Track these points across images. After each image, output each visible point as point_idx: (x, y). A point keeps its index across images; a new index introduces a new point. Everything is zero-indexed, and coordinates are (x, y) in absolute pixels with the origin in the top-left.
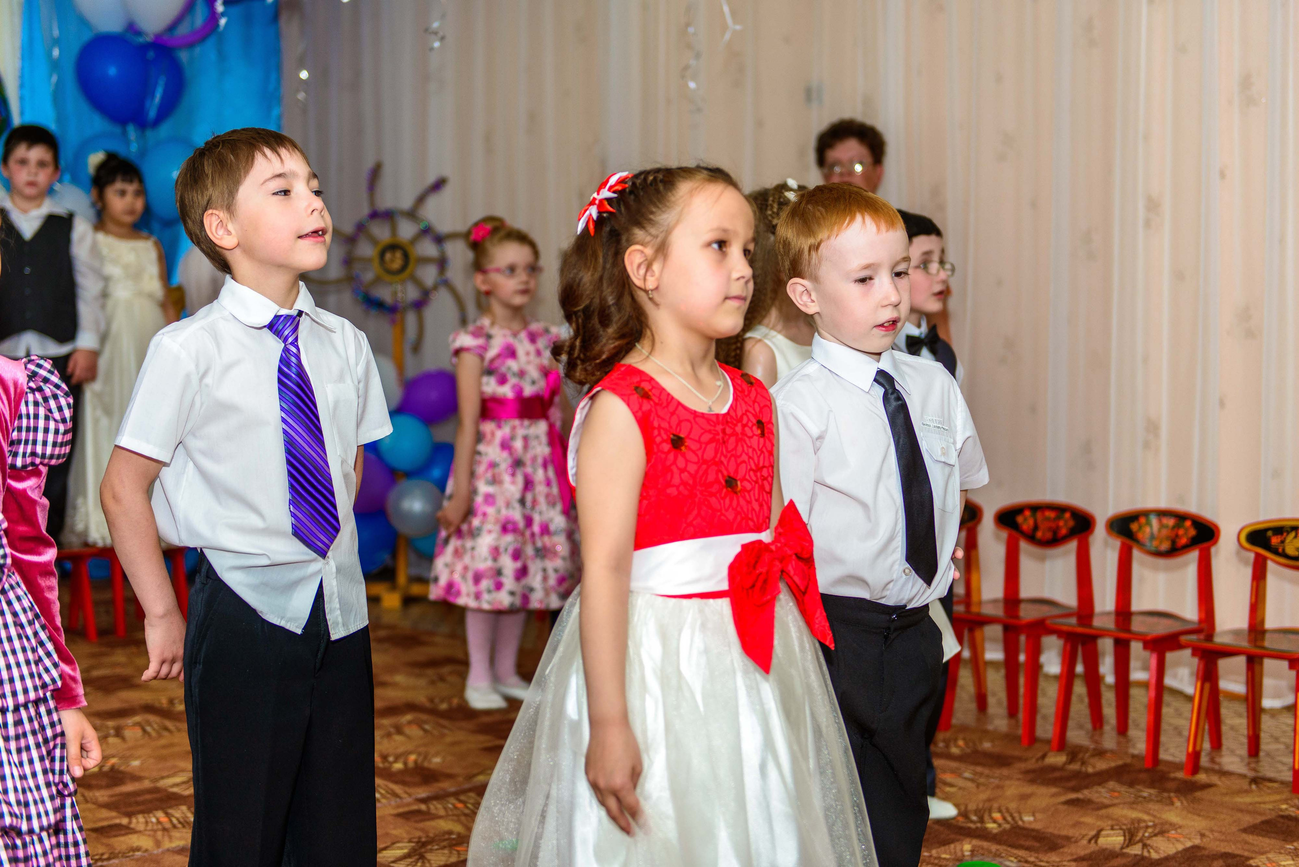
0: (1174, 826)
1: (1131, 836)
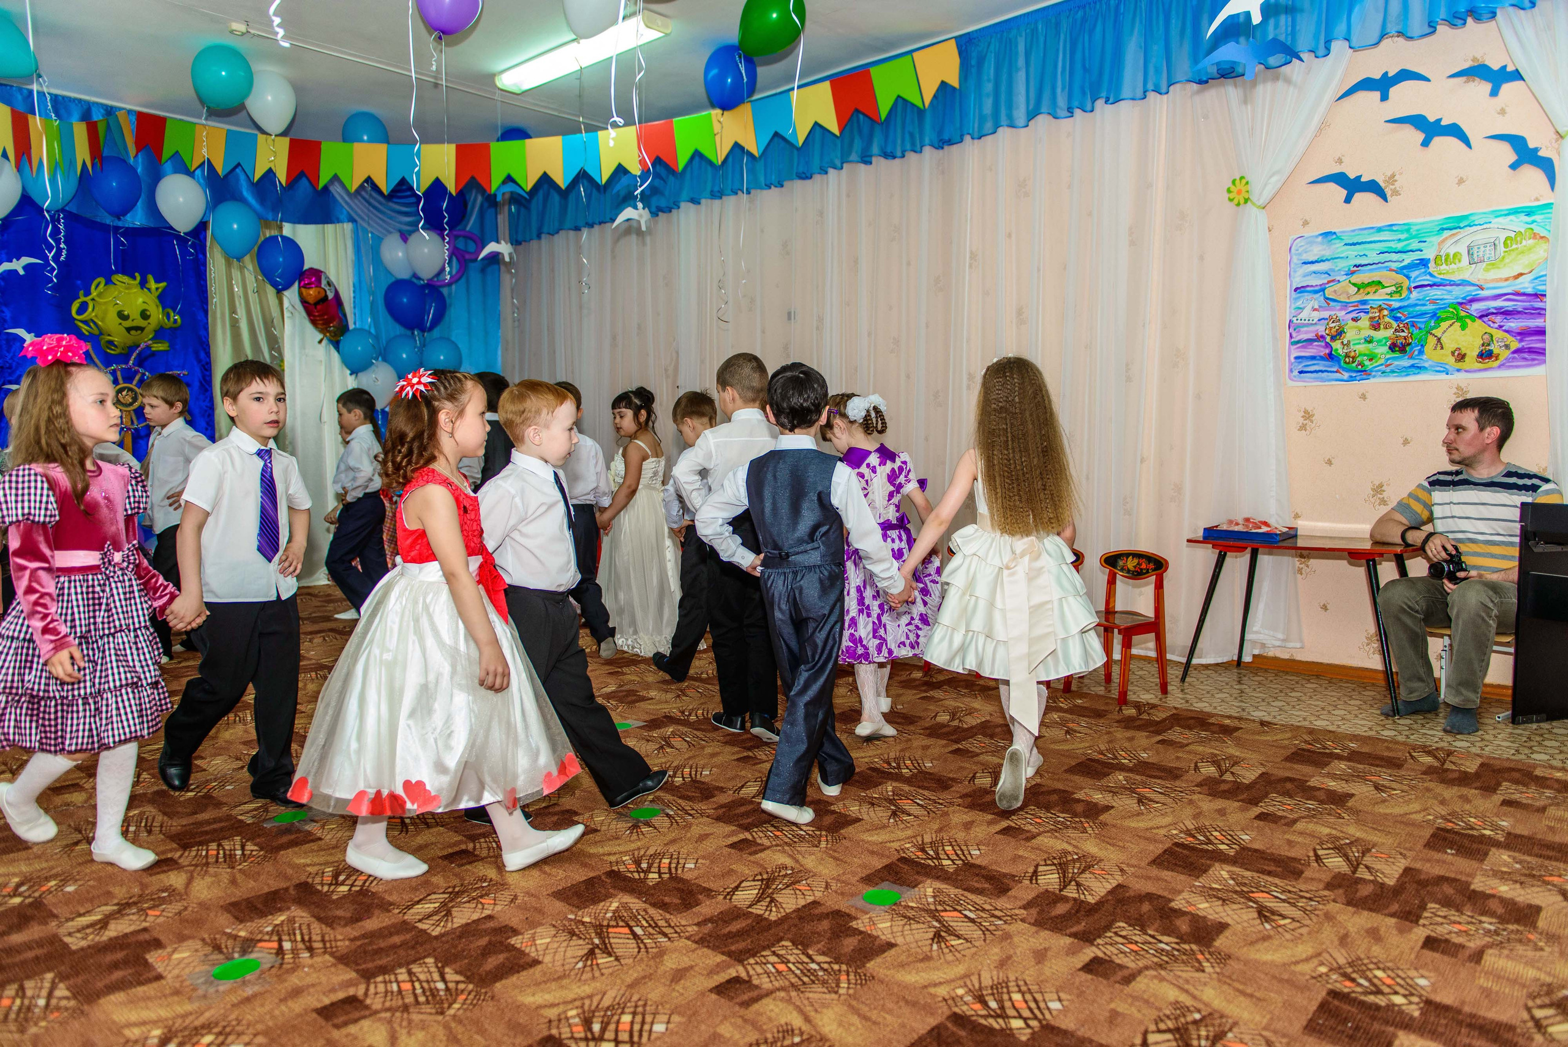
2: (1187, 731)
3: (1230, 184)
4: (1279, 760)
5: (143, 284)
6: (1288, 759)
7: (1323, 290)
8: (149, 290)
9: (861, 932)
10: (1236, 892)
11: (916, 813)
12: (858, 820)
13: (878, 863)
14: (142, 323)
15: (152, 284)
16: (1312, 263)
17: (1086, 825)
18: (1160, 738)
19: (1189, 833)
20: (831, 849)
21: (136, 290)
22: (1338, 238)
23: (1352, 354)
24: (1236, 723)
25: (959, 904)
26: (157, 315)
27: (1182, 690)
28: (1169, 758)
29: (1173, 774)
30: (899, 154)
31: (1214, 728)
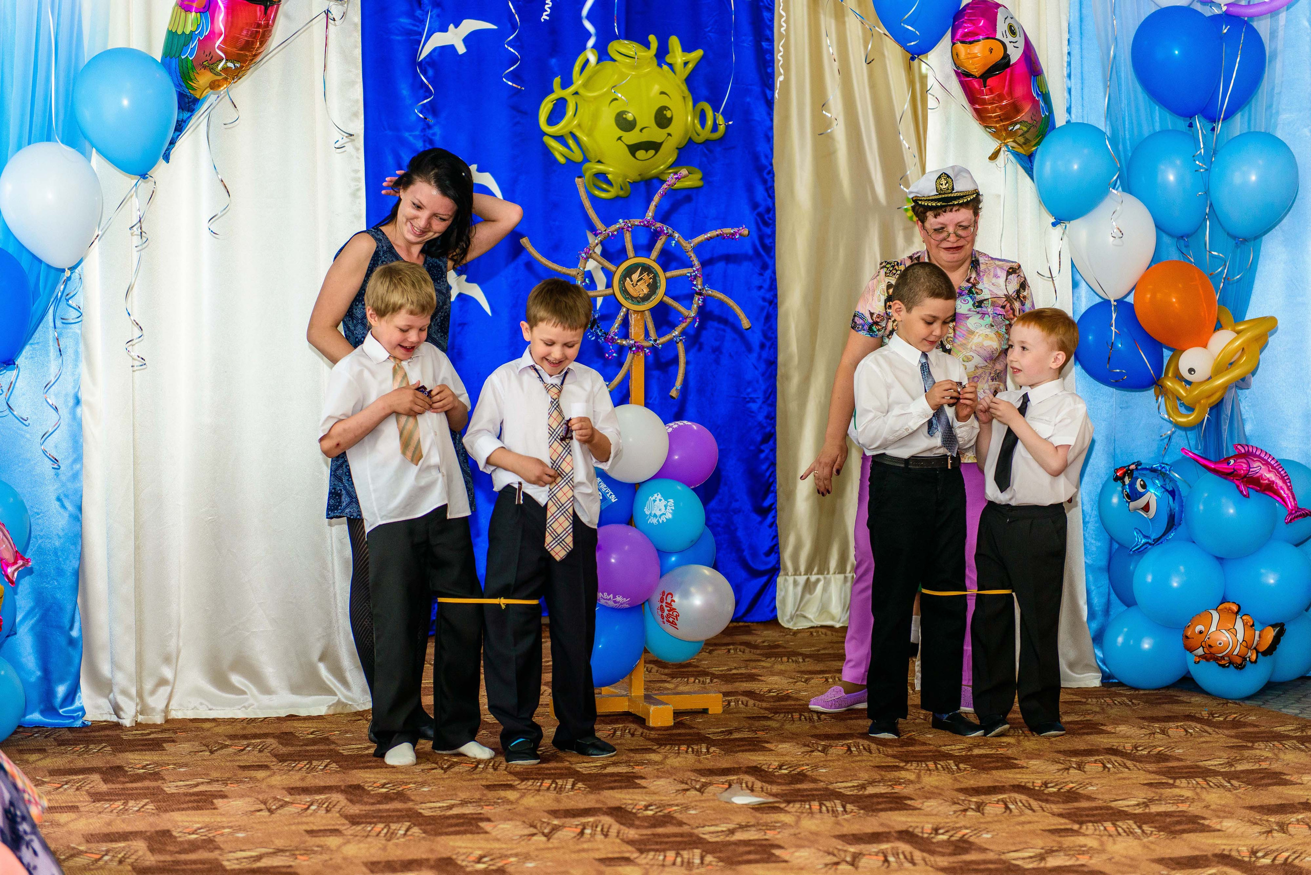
5: (662, 55)
8: (671, 66)
14: (656, 134)
15: (677, 54)
21: (651, 67)
26: (684, 116)
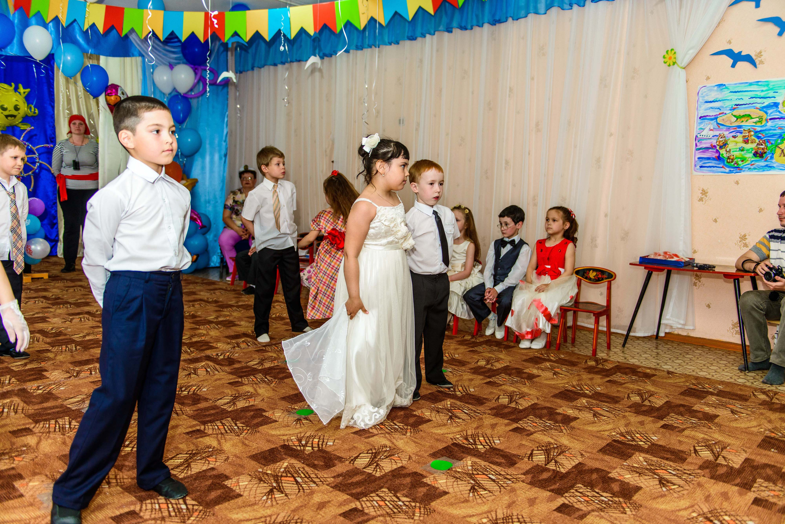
0: (502, 359)
1: (488, 362)
2: (624, 376)
3: (665, 53)
4: (676, 394)
5: (16, 89)
6: (682, 394)
7: (716, 118)
8: (19, 93)
9: (429, 485)
10: (647, 469)
11: (464, 418)
12: (429, 421)
13: (441, 446)
14: (14, 113)
15: (21, 89)
16: (711, 102)
17: (562, 428)
18: (608, 379)
19: (622, 434)
20: (413, 437)
21: (12, 93)
22: (726, 88)
23: (732, 157)
24: (654, 372)
25: (486, 471)
26: (24, 108)
27: (623, 352)
28: (613, 391)
29: (615, 400)
30: (469, 27)
31: (640, 375)
